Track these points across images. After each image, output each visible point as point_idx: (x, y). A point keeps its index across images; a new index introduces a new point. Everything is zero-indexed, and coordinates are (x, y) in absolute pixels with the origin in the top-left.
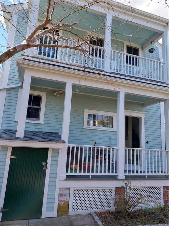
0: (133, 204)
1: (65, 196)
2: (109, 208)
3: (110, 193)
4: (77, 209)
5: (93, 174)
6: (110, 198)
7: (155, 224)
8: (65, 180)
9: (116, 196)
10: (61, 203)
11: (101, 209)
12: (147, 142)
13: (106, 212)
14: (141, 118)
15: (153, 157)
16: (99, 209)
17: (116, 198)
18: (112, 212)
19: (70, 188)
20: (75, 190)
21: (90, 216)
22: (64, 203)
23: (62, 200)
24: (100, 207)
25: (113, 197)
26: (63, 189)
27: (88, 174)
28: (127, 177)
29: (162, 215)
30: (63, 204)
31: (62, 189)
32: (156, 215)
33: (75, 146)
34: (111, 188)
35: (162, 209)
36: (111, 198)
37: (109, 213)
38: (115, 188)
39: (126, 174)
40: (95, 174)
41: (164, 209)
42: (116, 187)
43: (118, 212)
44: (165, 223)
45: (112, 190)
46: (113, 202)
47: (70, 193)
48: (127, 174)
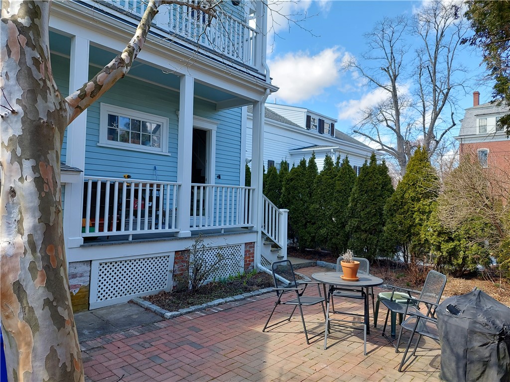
0: (205, 273)
1: (81, 277)
2: (163, 287)
3: (166, 262)
4: (105, 297)
5: (135, 232)
6: (165, 271)
7: (238, 295)
8: (81, 246)
9: (176, 265)
10: (74, 290)
11: (150, 291)
12: (219, 177)
13: (159, 294)
14: (210, 131)
15: (229, 201)
16: (145, 292)
17: (175, 269)
18: (168, 293)
19: (91, 261)
20: (101, 265)
21: (131, 304)
22: (80, 289)
23: (75, 285)
24: (148, 288)
25: (171, 268)
26: (78, 265)
27: (127, 233)
28: (194, 233)
29: (245, 284)
30: (77, 291)
31: (75, 265)
32: (236, 285)
33: (100, 179)
34: (168, 254)
35: (242, 277)
36: (167, 271)
37: (165, 293)
38: (174, 253)
39: (192, 229)
40: (139, 231)
41: (245, 276)
42: (176, 252)
43: (177, 292)
44: (251, 291)
45: (168, 257)
46: (169, 276)
47: (90, 271)
48: (195, 228)
